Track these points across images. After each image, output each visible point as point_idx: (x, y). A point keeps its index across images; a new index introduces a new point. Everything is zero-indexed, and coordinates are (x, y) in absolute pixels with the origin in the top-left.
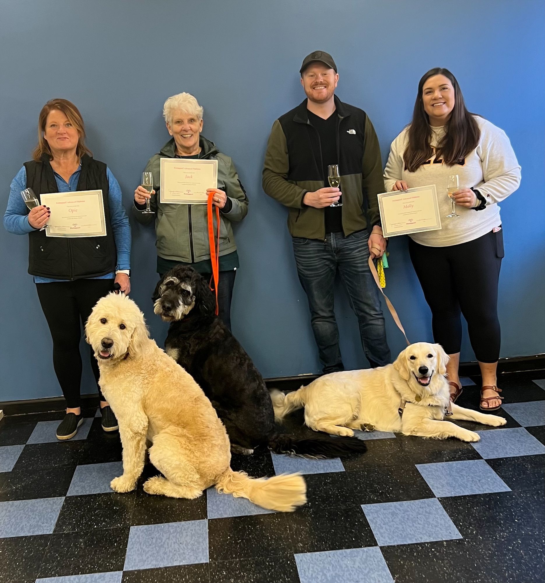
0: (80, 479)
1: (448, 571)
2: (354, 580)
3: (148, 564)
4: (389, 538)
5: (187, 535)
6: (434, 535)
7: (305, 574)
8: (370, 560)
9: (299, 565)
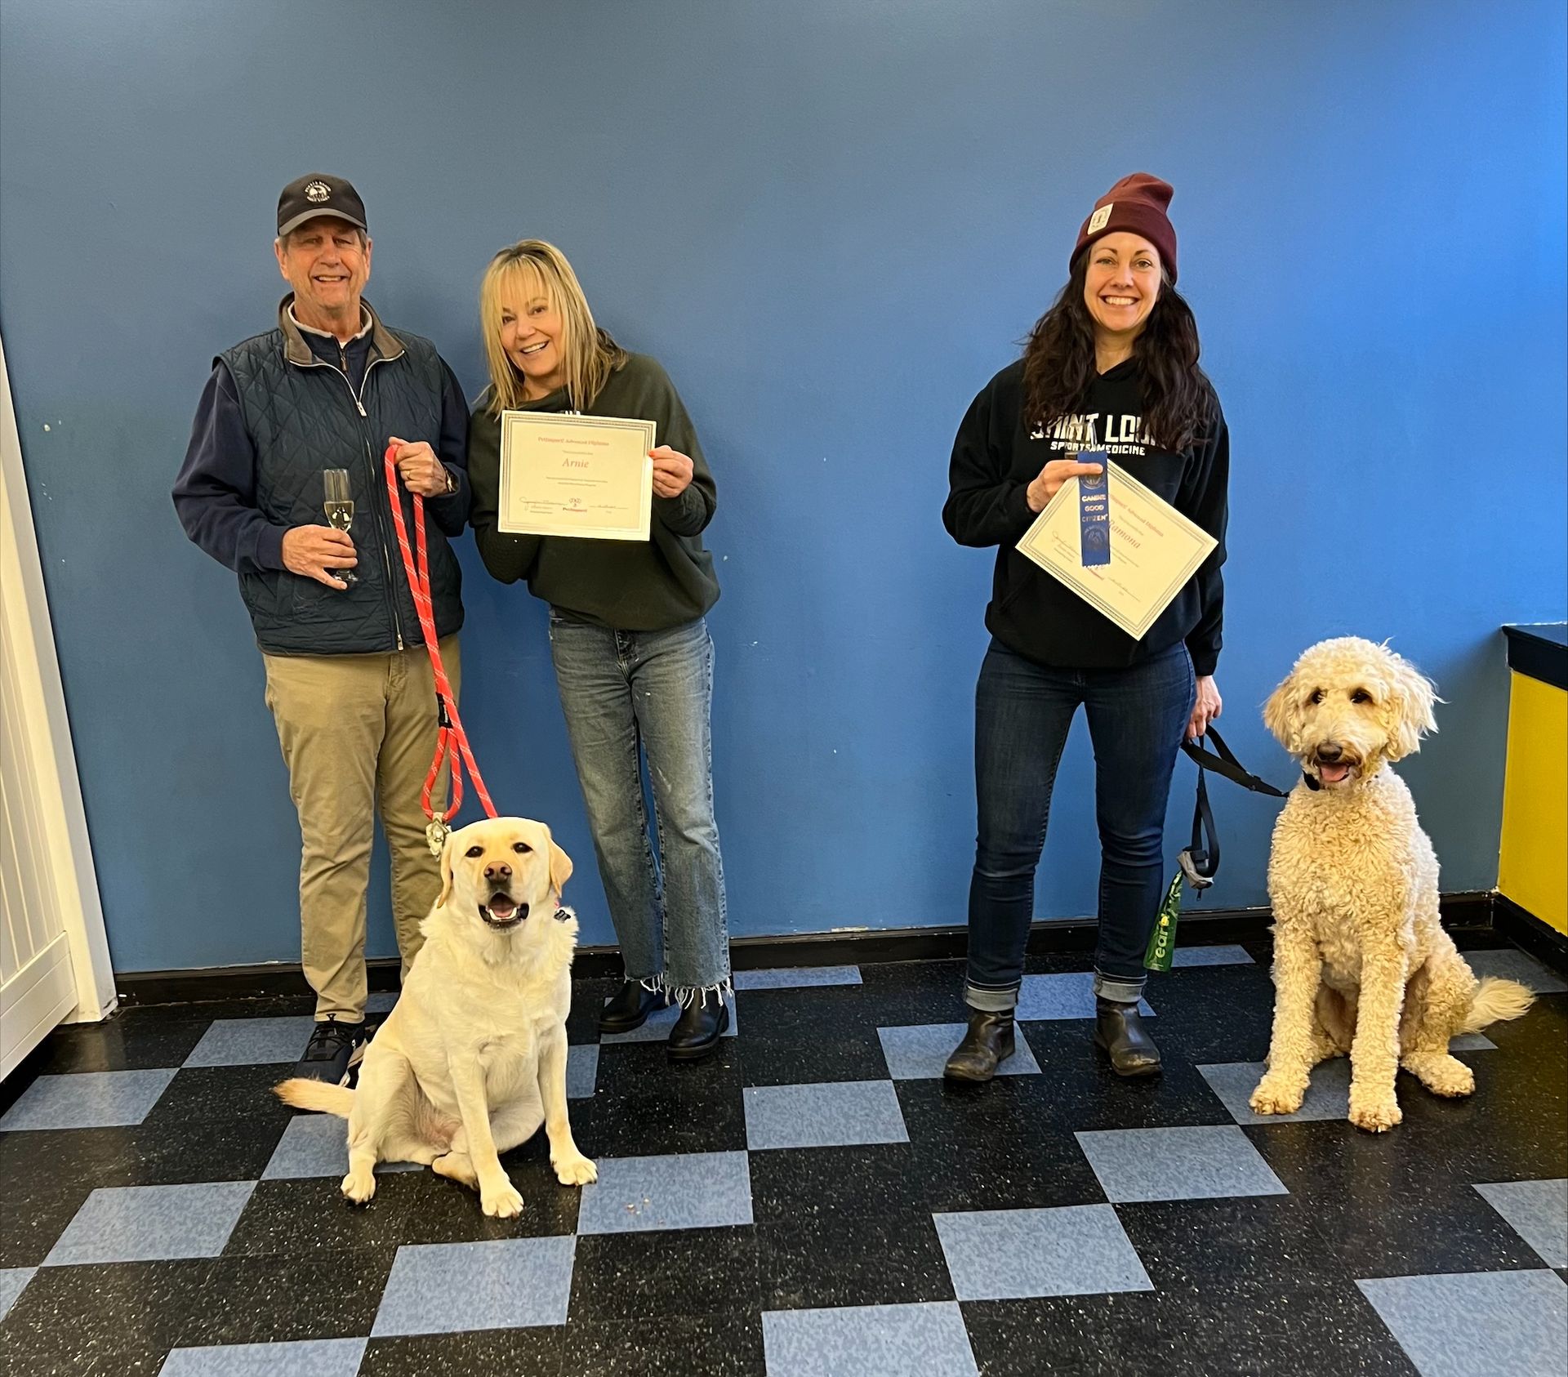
1: (1108, 1357)
2: (889, 1369)
3: (426, 1325)
5: (525, 1267)
6: (1088, 1282)
7: (779, 1354)
8: (932, 1330)
9: (769, 1335)
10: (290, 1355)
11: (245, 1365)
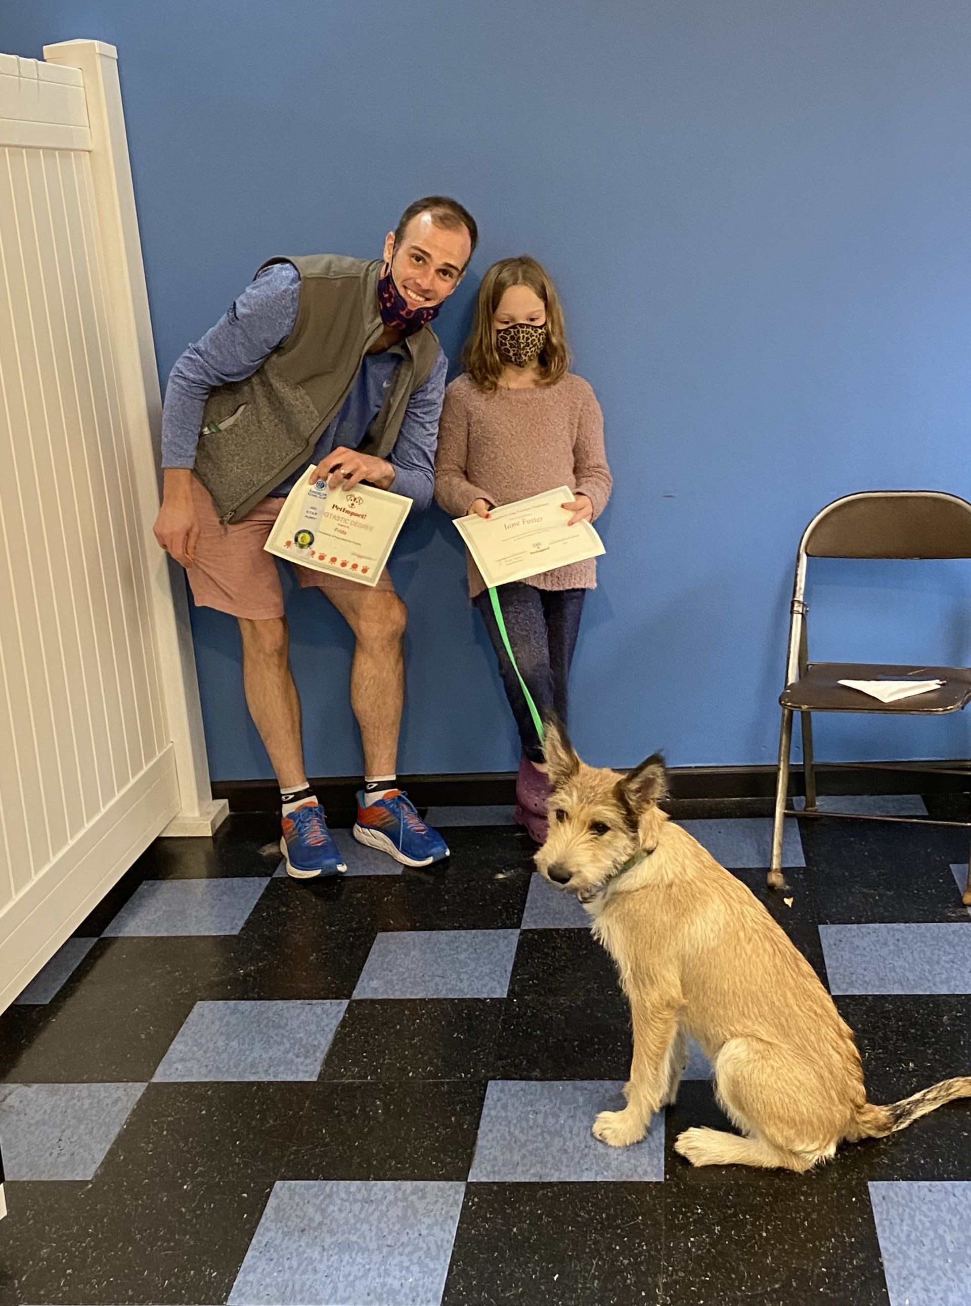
0: (382, 963)
3: (523, 1172)
7: (892, 1233)
9: (879, 1209)
10: (390, 1197)
11: (348, 1204)
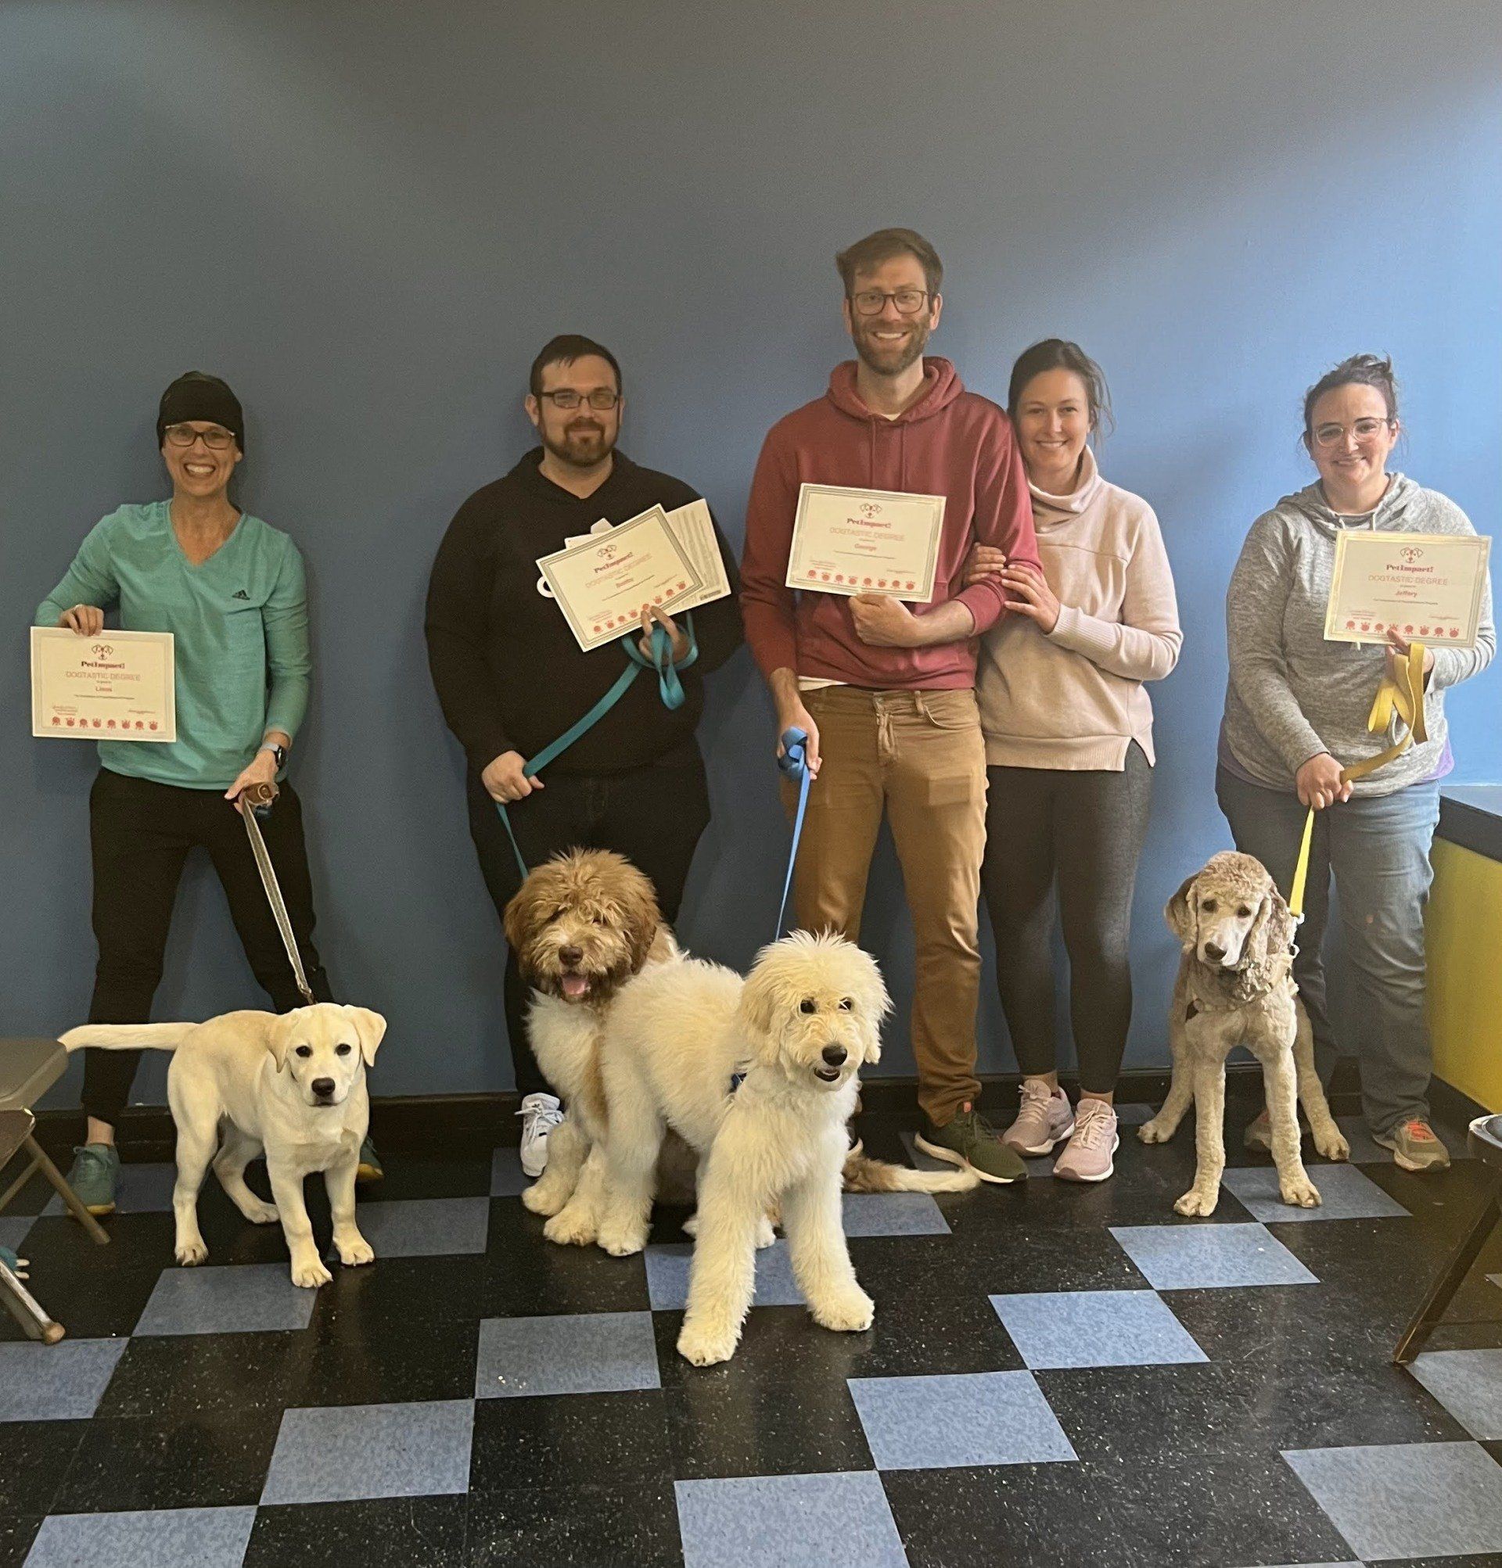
1: (1035, 1529)
3: (320, 1493)
4: (904, 1453)
6: (1011, 1451)
7: (694, 1524)
8: (852, 1501)
9: (684, 1506)
